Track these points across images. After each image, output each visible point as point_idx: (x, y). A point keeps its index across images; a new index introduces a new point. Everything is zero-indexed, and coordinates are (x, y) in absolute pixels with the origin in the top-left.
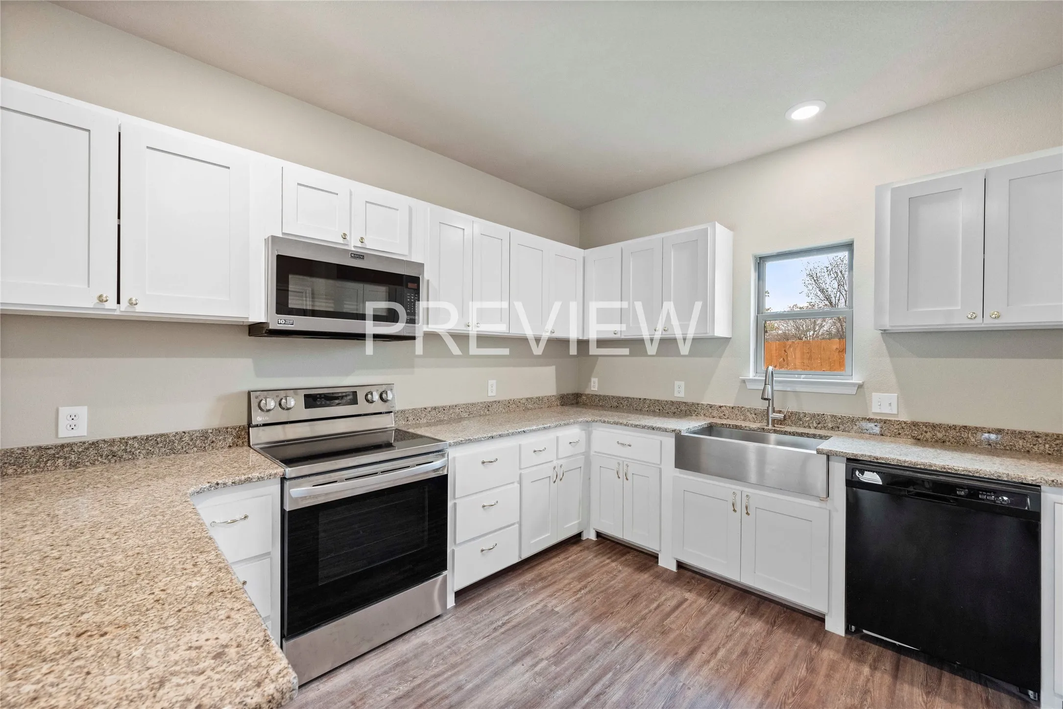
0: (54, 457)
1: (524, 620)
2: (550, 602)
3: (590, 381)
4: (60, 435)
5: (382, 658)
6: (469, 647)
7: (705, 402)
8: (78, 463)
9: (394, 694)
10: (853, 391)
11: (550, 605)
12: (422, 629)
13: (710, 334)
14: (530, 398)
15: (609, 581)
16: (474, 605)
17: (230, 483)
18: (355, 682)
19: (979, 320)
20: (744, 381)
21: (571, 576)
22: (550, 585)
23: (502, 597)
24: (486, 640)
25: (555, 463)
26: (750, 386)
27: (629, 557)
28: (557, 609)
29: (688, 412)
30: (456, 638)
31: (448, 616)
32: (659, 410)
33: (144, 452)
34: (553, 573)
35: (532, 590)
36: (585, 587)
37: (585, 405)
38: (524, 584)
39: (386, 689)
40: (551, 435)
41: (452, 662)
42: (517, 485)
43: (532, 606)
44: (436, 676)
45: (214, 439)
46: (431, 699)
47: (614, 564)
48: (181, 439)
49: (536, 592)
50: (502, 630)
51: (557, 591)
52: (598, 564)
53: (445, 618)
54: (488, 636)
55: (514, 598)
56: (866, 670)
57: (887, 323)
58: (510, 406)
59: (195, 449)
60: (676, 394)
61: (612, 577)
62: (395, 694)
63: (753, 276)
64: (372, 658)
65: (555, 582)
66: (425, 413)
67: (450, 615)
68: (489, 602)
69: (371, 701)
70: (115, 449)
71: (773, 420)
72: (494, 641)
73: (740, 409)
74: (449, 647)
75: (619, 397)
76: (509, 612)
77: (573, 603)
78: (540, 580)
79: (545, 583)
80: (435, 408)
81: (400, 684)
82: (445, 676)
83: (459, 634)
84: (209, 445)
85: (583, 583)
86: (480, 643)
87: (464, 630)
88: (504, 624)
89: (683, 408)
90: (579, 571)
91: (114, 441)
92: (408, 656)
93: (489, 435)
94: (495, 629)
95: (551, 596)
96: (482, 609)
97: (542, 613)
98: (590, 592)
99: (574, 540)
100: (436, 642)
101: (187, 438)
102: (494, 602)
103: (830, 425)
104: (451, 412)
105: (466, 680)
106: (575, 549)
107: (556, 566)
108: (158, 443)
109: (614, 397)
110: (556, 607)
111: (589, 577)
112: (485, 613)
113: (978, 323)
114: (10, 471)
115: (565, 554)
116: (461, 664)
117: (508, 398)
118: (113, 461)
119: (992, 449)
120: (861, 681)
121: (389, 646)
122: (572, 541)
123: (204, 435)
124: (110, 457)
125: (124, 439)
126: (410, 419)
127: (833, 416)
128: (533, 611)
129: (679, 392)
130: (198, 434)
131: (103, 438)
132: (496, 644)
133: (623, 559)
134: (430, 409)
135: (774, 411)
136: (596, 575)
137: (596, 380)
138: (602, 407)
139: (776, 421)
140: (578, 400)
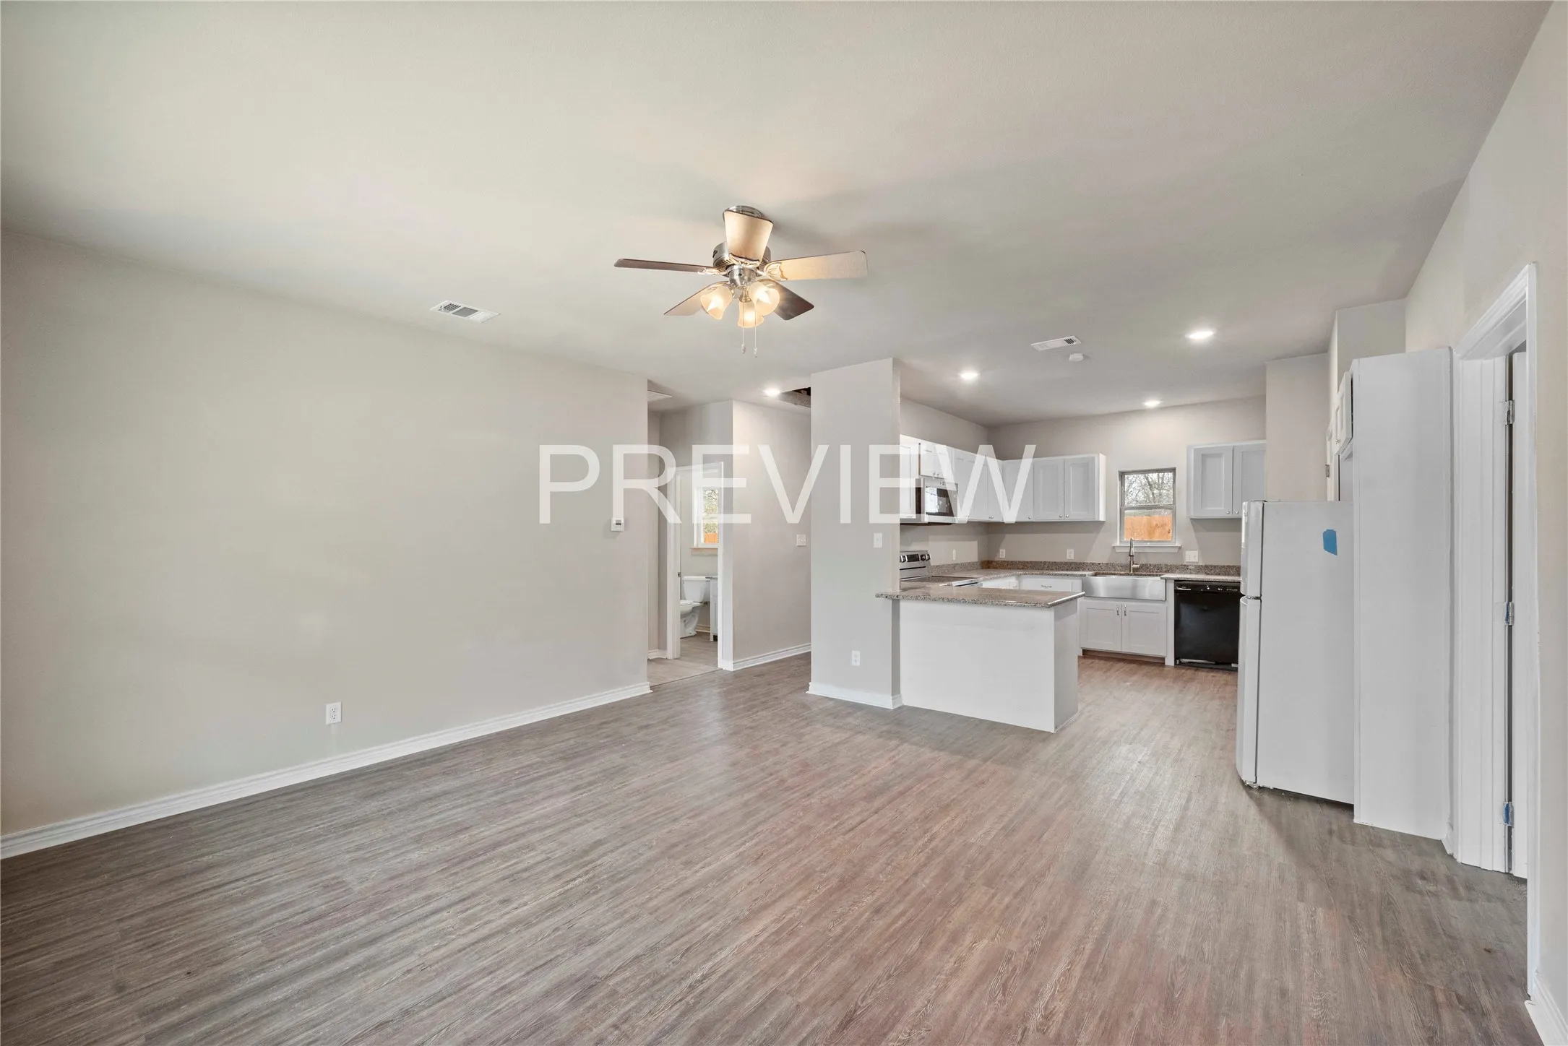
3: (999, 551)
7: (1089, 562)
10: (1176, 550)
13: (1096, 520)
19: (1231, 514)
20: (1114, 547)
26: (1118, 550)
29: (1077, 568)
32: (1056, 568)
37: (995, 568)
57: (1193, 515)
58: (963, 567)
60: (1068, 558)
63: (1119, 483)
71: (1134, 569)
73: (1109, 564)
89: (1073, 566)
103: (1164, 570)
109: (1020, 562)
113: (1230, 516)
127: (1164, 565)
129: (1070, 556)
135: (1133, 564)
137: (1004, 551)
138: (1010, 569)
139: (1135, 570)
140: (989, 565)
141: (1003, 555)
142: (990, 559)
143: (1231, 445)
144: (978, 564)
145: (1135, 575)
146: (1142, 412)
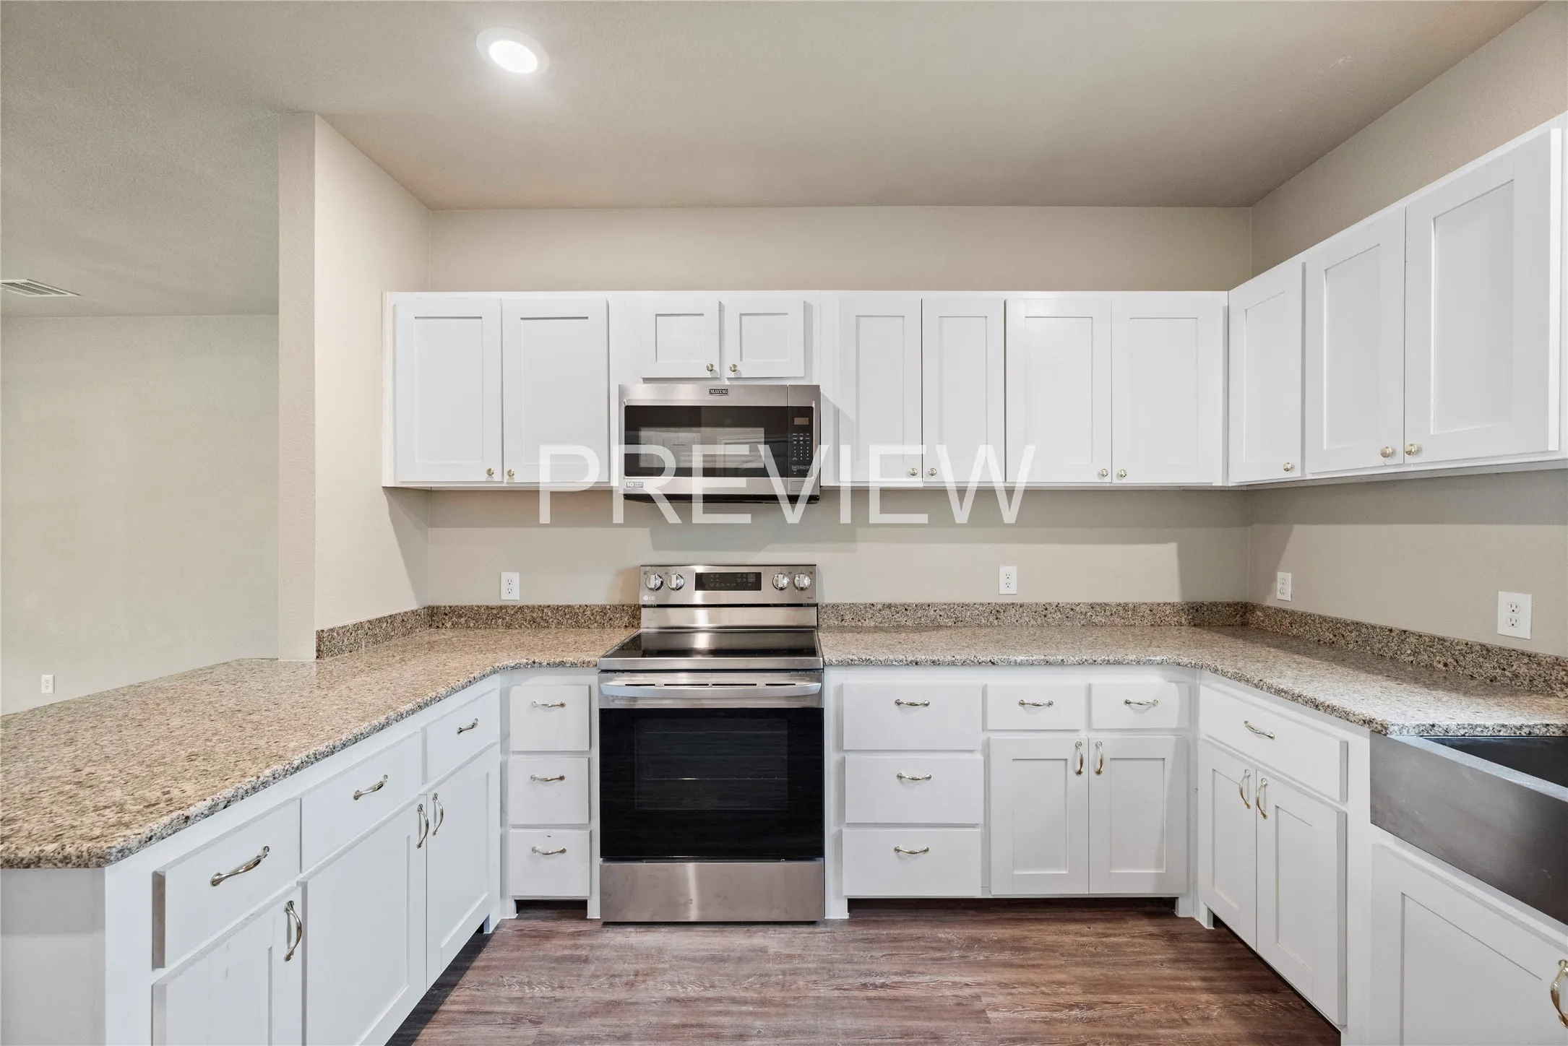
0: (496, 617)
1: (920, 999)
2: (993, 995)
4: (502, 598)
5: (708, 940)
6: (807, 988)
8: (511, 624)
9: (677, 991)
11: (985, 1000)
12: (778, 929)
14: (1099, 605)
15: (1157, 1023)
16: (872, 932)
17: (546, 664)
18: (660, 951)
21: (1079, 971)
22: (1022, 966)
23: (922, 943)
24: (836, 993)
25: (1083, 736)
27: (1264, 1001)
28: (991, 1015)
29: (1539, 683)
30: (805, 966)
31: (823, 929)
32: (1446, 665)
33: (555, 621)
34: (1049, 949)
35: (981, 958)
36: (1090, 1006)
37: (1260, 630)
38: (979, 940)
39: (676, 979)
40: (1075, 679)
41: (768, 995)
42: (979, 757)
43: (954, 984)
44: (734, 1001)
45: (612, 616)
46: (701, 1026)
47: (1204, 997)
48: (584, 612)
49: (986, 965)
50: (872, 993)
51: (1023, 984)
52: (1165, 978)
53: (818, 930)
54: (845, 990)
55: (938, 955)
58: (1049, 616)
59: (596, 624)
60: (1505, 628)
61: (1173, 1020)
62: (680, 992)
64: (700, 933)
65: (1038, 966)
66: (872, 611)
67: (829, 929)
68: (895, 939)
69: (651, 983)
70: (535, 615)
72: (845, 1003)
74: (784, 973)
75: (1338, 621)
76: (909, 972)
77: (1035, 1022)
78: (1011, 949)
79: (1016, 959)
80: (889, 606)
81: (693, 983)
82: (744, 1008)
83: (813, 962)
84: (608, 622)
85: (1091, 998)
86: (824, 992)
87: (823, 961)
88: (883, 986)
89: (1523, 670)
90: (1104, 971)
91: (534, 607)
92: (732, 954)
93: (910, 659)
94: (865, 986)
95: (1000, 985)
96: (875, 946)
97: (959, 1004)
98: (1090, 1021)
99: (1155, 909)
100: (778, 957)
101: (589, 612)
102: (905, 944)
104: (919, 615)
105: (759, 1032)
106: (1146, 926)
107: (1068, 939)
108: (566, 615)
110: (996, 1010)
111: (1116, 992)
112: (873, 954)
114: (472, 625)
115: (1108, 925)
116: (775, 1006)
117: (1043, 600)
118: (534, 627)
121: (729, 929)
122: (1148, 909)
123: (603, 610)
124: (531, 623)
125: (540, 606)
126: (846, 617)
128: (948, 993)
129: (1514, 625)
130: (597, 609)
131: (526, 604)
132: (843, 1008)
133: (1242, 998)
134: (880, 606)
136: (1138, 997)
141: (1284, 589)
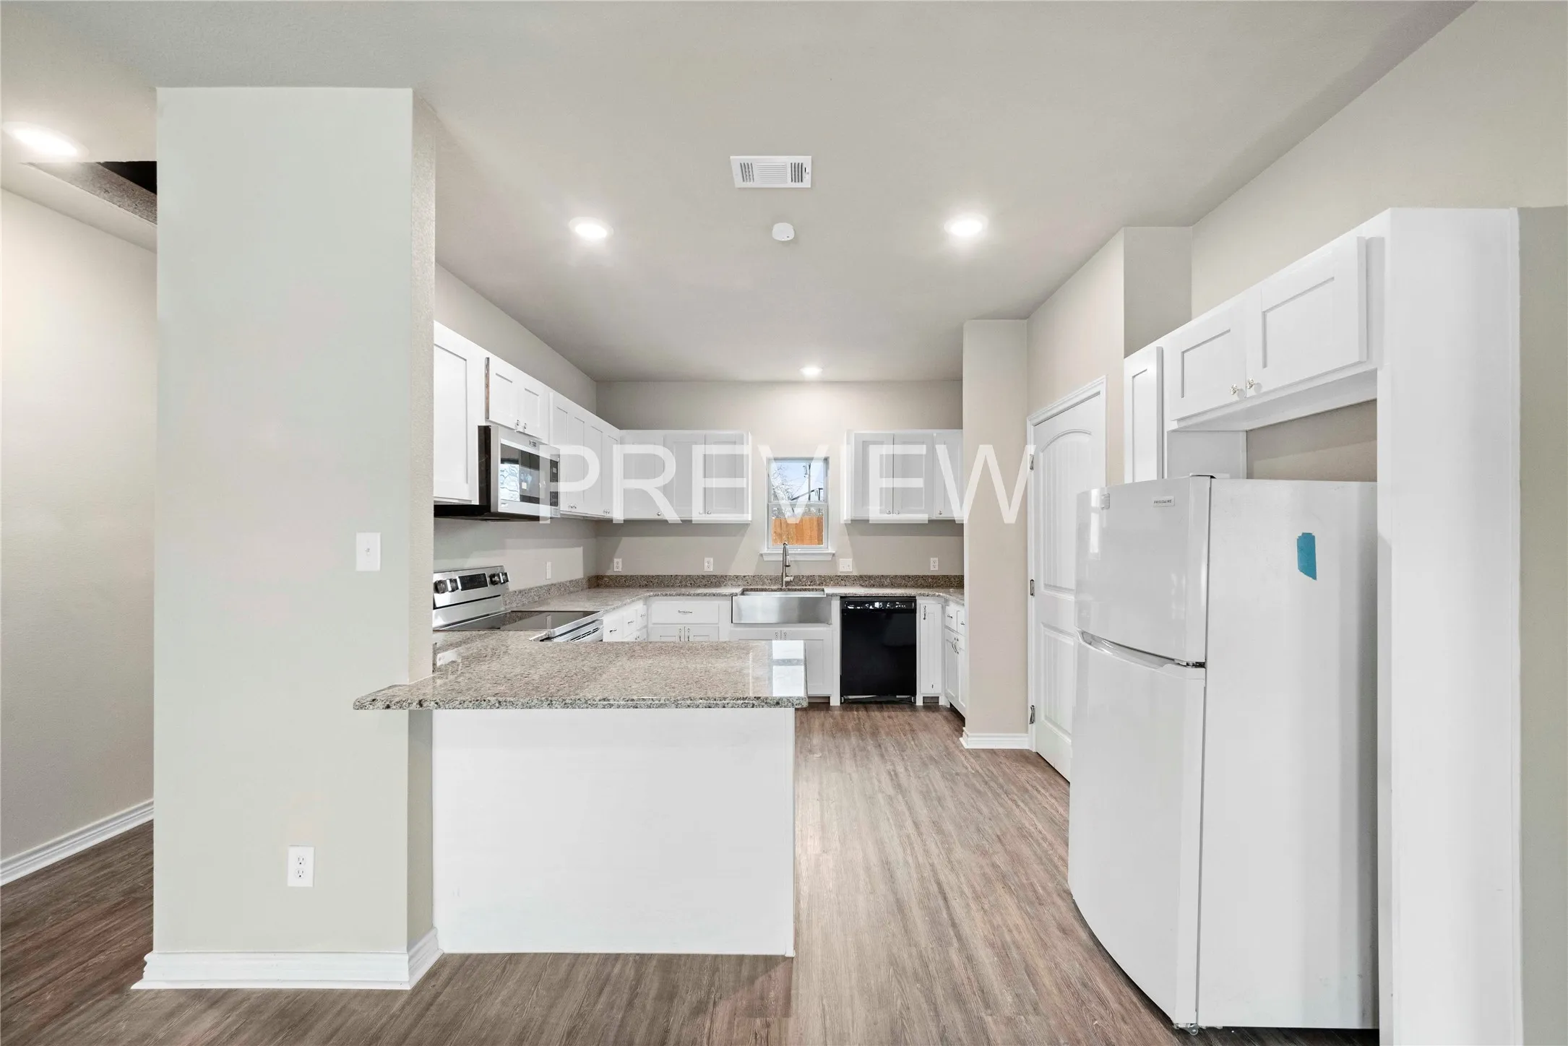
3: (612, 561)
7: (733, 575)
10: (829, 558)
20: (762, 555)
26: (766, 558)
37: (607, 586)
56: (855, 713)
60: (705, 570)
71: (786, 582)
73: (760, 577)
75: (649, 576)
103: (818, 583)
109: (642, 576)
119: (892, 585)
120: (856, 716)
127: (819, 576)
129: (709, 567)
135: (786, 576)
137: (620, 560)
138: (628, 586)
139: (788, 583)
140: (598, 582)
141: (618, 567)
142: (601, 573)
143: (892, 432)
144: (584, 582)
145: (789, 590)
146: (798, 383)
